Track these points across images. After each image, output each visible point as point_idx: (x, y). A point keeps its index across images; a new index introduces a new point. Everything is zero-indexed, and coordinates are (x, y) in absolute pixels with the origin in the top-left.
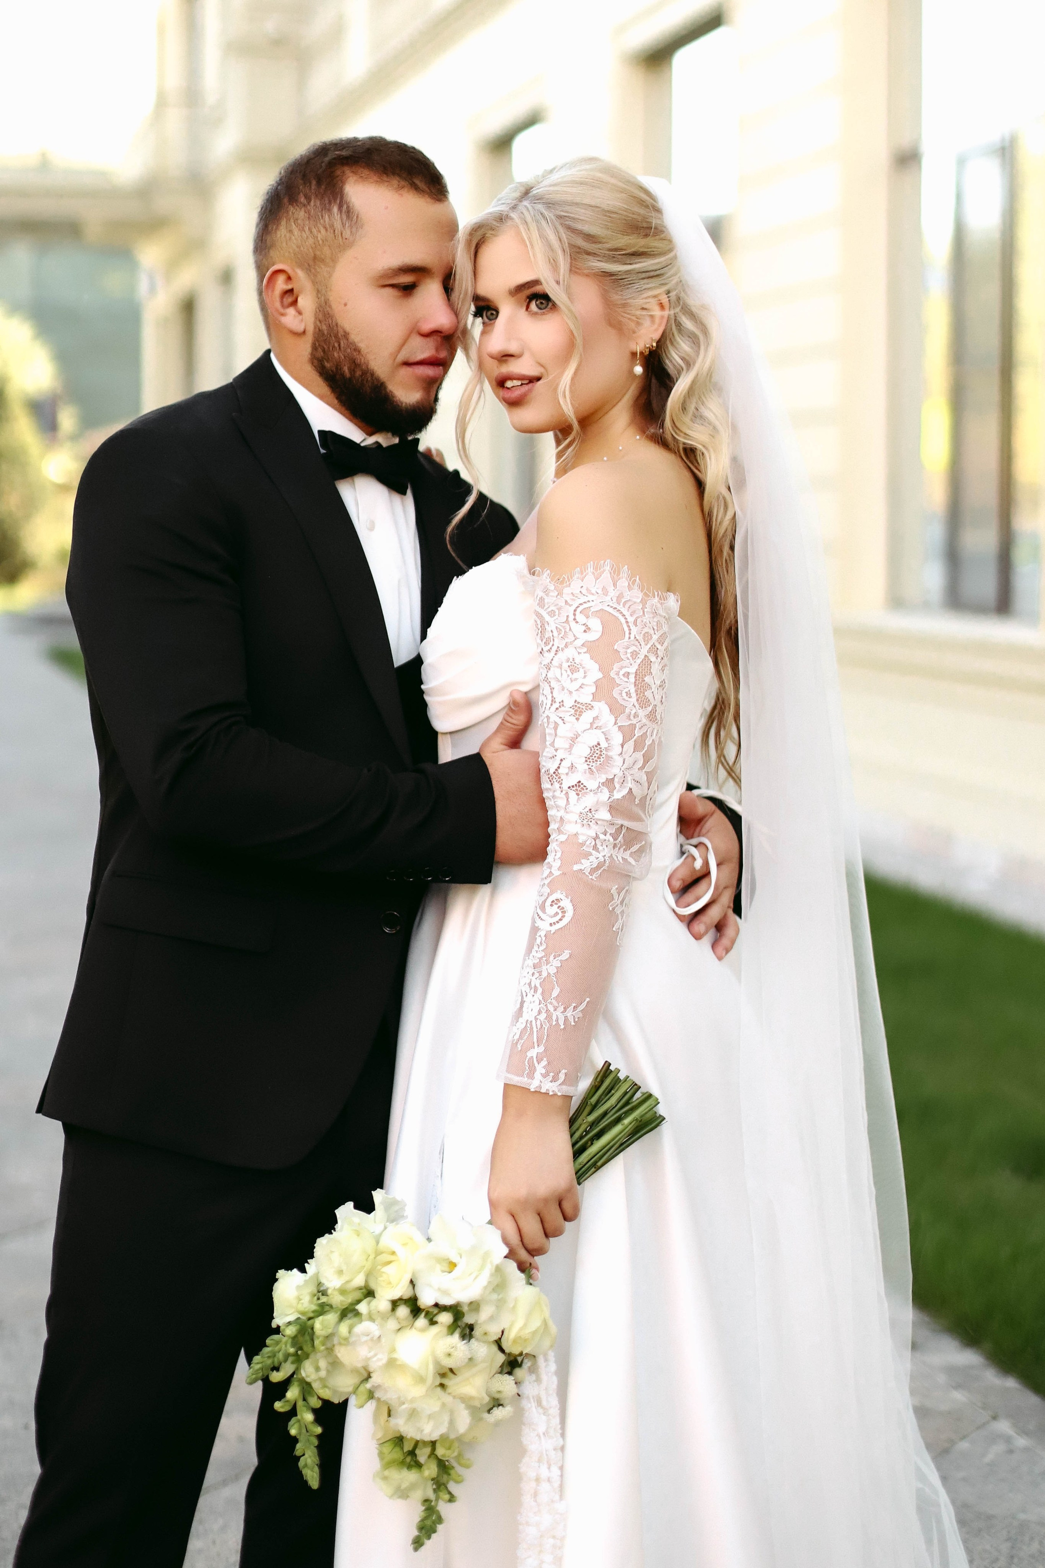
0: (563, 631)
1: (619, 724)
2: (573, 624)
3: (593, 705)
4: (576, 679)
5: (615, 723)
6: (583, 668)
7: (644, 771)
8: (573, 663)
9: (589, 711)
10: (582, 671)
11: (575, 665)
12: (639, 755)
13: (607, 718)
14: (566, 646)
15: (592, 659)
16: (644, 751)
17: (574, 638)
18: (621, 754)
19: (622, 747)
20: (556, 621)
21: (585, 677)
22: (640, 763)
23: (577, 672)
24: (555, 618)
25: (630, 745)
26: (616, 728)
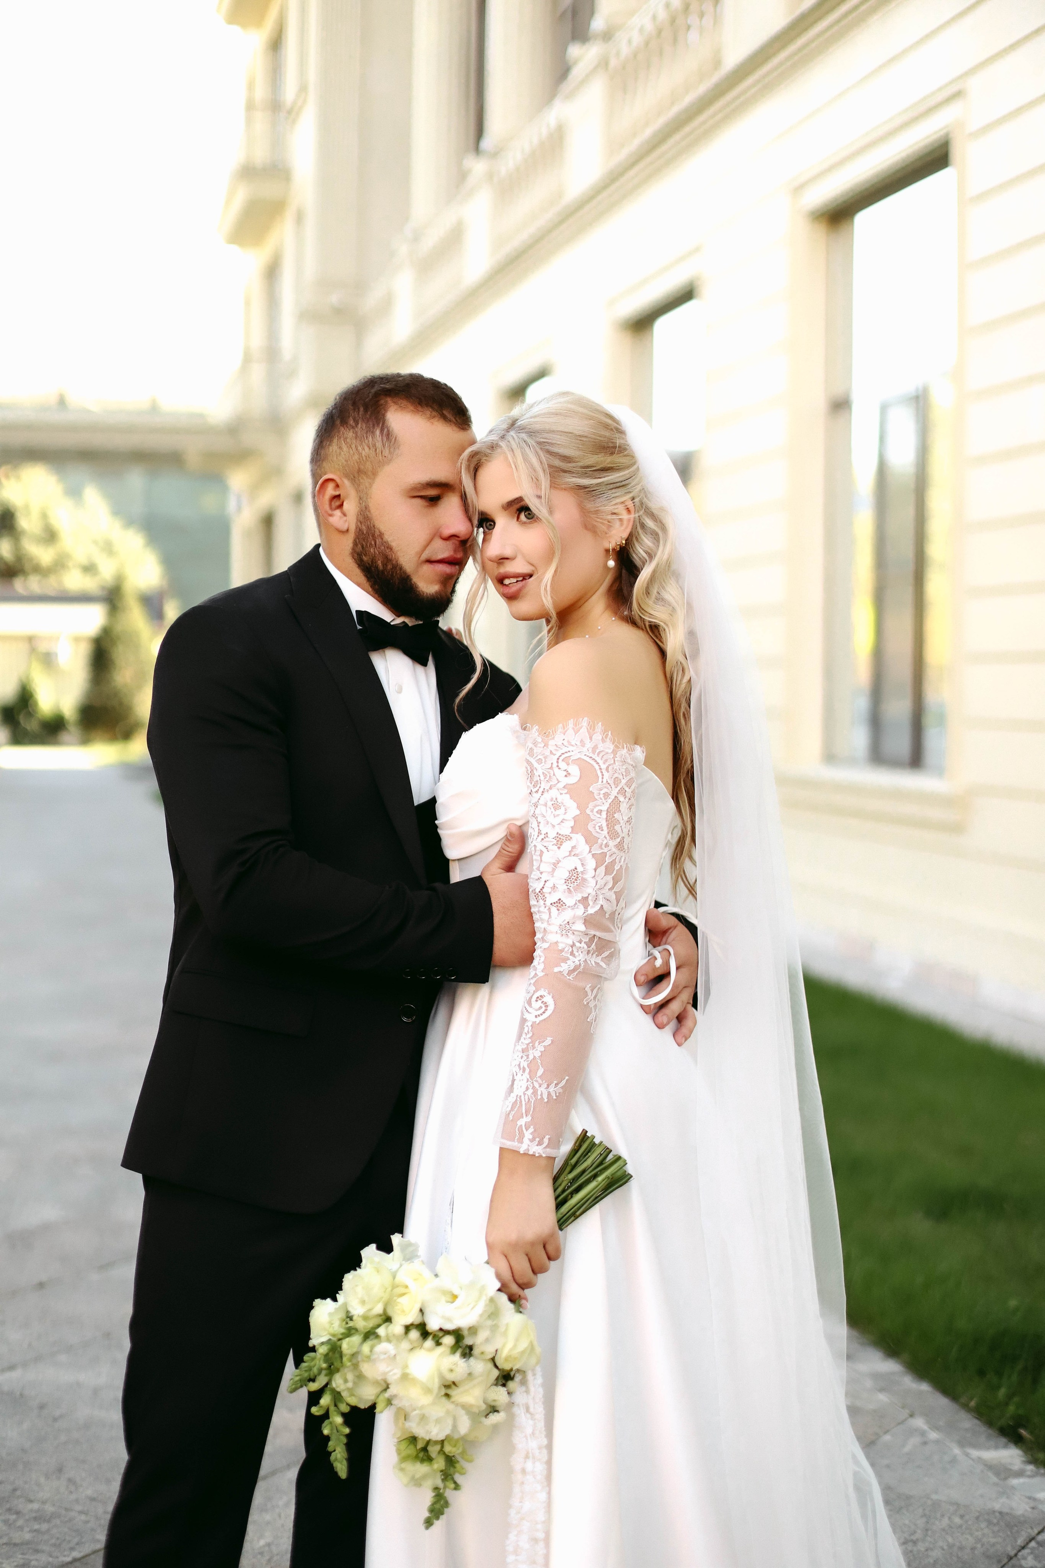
0: (548, 775)
1: (593, 853)
2: (556, 770)
3: (571, 836)
4: (558, 815)
5: (590, 852)
6: (564, 806)
7: (613, 891)
8: (556, 802)
9: (569, 841)
10: (563, 808)
11: (558, 803)
12: (609, 878)
13: (583, 847)
14: (551, 788)
15: (571, 798)
16: (613, 875)
17: (557, 782)
18: (594, 877)
19: (595, 872)
20: (544, 768)
21: (565, 813)
22: (610, 885)
23: (560, 810)
24: (542, 765)
25: (602, 870)
26: (590, 855)
